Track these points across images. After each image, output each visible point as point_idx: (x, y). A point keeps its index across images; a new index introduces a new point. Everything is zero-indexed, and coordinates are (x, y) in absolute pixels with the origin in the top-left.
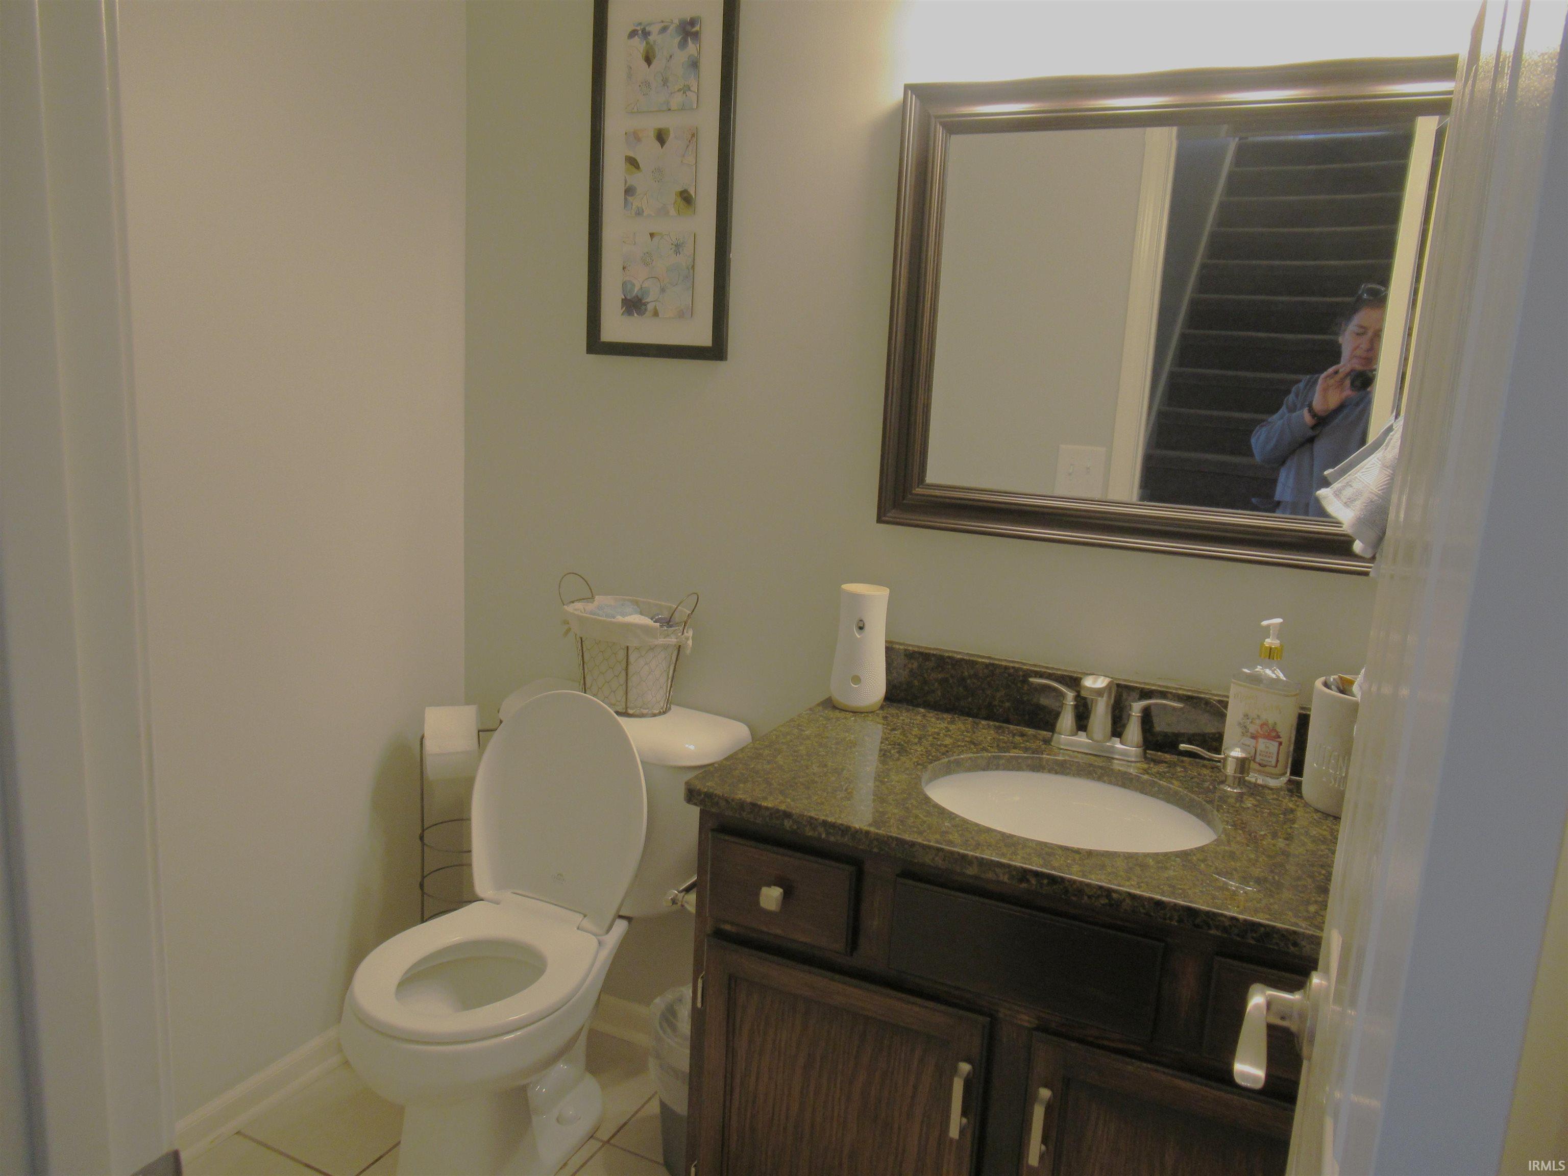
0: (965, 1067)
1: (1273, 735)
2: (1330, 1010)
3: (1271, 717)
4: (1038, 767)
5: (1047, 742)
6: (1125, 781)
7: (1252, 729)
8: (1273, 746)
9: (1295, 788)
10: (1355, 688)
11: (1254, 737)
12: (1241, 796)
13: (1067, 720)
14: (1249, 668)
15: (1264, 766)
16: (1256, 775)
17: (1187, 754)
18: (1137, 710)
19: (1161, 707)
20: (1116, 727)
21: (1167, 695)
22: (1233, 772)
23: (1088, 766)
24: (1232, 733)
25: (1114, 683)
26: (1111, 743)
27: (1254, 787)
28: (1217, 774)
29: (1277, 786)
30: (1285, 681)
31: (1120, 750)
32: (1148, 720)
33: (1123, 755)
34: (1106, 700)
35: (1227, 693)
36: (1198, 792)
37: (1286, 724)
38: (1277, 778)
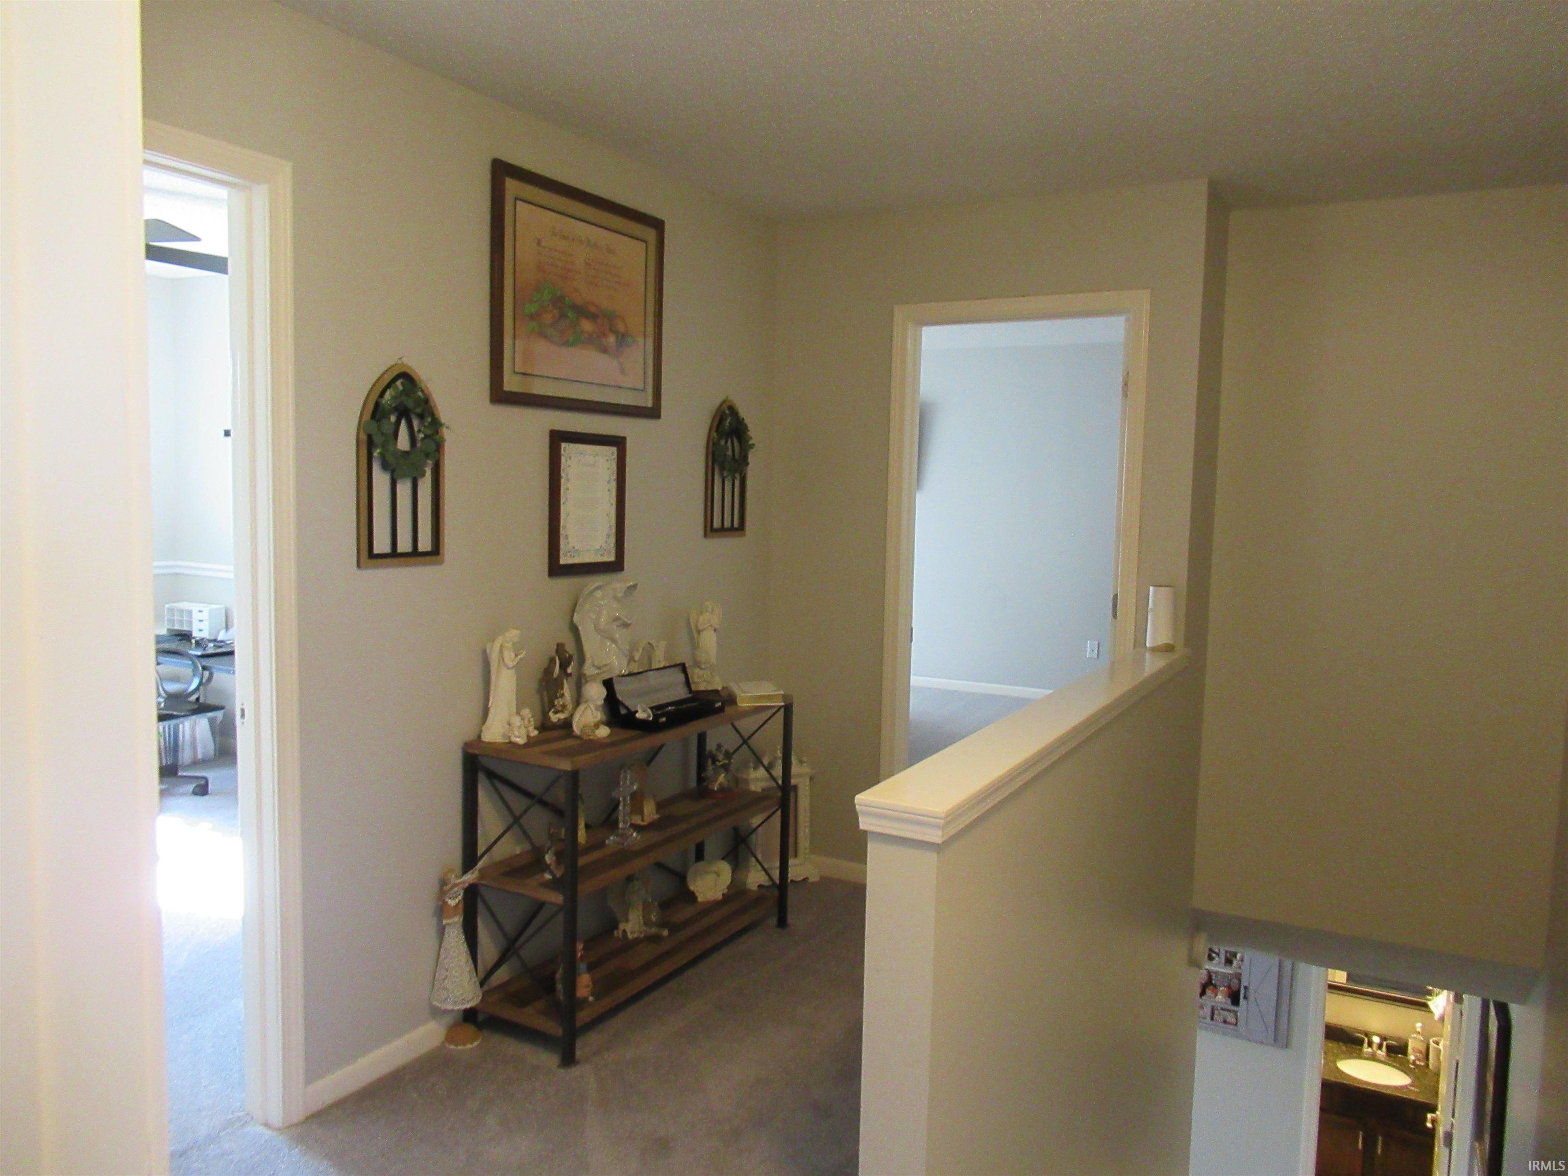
0: (1361, 1133)
1: (1421, 1052)
2: (1440, 1116)
3: (1420, 1048)
4: (1360, 1058)
5: (1361, 1050)
6: (1384, 1063)
7: (1415, 1050)
8: (1421, 1056)
9: (1427, 1065)
10: (1441, 1044)
11: (1416, 1052)
12: (1415, 1069)
13: (1366, 1045)
14: (1414, 1033)
15: (1419, 1060)
16: (1418, 1063)
17: (1399, 1055)
18: (1385, 1043)
19: (1391, 1042)
20: (1380, 1047)
21: (1391, 1038)
22: (1411, 1061)
23: (1373, 1058)
24: (1410, 1050)
25: (1378, 1035)
26: (1379, 1052)
27: (1417, 1066)
28: (1408, 1061)
29: (1422, 1066)
30: (1422, 1039)
31: (1382, 1053)
32: (1388, 1047)
33: (1383, 1055)
34: (1376, 1040)
35: (1407, 1040)
36: (1404, 1067)
37: (1424, 1050)
38: (1422, 1064)
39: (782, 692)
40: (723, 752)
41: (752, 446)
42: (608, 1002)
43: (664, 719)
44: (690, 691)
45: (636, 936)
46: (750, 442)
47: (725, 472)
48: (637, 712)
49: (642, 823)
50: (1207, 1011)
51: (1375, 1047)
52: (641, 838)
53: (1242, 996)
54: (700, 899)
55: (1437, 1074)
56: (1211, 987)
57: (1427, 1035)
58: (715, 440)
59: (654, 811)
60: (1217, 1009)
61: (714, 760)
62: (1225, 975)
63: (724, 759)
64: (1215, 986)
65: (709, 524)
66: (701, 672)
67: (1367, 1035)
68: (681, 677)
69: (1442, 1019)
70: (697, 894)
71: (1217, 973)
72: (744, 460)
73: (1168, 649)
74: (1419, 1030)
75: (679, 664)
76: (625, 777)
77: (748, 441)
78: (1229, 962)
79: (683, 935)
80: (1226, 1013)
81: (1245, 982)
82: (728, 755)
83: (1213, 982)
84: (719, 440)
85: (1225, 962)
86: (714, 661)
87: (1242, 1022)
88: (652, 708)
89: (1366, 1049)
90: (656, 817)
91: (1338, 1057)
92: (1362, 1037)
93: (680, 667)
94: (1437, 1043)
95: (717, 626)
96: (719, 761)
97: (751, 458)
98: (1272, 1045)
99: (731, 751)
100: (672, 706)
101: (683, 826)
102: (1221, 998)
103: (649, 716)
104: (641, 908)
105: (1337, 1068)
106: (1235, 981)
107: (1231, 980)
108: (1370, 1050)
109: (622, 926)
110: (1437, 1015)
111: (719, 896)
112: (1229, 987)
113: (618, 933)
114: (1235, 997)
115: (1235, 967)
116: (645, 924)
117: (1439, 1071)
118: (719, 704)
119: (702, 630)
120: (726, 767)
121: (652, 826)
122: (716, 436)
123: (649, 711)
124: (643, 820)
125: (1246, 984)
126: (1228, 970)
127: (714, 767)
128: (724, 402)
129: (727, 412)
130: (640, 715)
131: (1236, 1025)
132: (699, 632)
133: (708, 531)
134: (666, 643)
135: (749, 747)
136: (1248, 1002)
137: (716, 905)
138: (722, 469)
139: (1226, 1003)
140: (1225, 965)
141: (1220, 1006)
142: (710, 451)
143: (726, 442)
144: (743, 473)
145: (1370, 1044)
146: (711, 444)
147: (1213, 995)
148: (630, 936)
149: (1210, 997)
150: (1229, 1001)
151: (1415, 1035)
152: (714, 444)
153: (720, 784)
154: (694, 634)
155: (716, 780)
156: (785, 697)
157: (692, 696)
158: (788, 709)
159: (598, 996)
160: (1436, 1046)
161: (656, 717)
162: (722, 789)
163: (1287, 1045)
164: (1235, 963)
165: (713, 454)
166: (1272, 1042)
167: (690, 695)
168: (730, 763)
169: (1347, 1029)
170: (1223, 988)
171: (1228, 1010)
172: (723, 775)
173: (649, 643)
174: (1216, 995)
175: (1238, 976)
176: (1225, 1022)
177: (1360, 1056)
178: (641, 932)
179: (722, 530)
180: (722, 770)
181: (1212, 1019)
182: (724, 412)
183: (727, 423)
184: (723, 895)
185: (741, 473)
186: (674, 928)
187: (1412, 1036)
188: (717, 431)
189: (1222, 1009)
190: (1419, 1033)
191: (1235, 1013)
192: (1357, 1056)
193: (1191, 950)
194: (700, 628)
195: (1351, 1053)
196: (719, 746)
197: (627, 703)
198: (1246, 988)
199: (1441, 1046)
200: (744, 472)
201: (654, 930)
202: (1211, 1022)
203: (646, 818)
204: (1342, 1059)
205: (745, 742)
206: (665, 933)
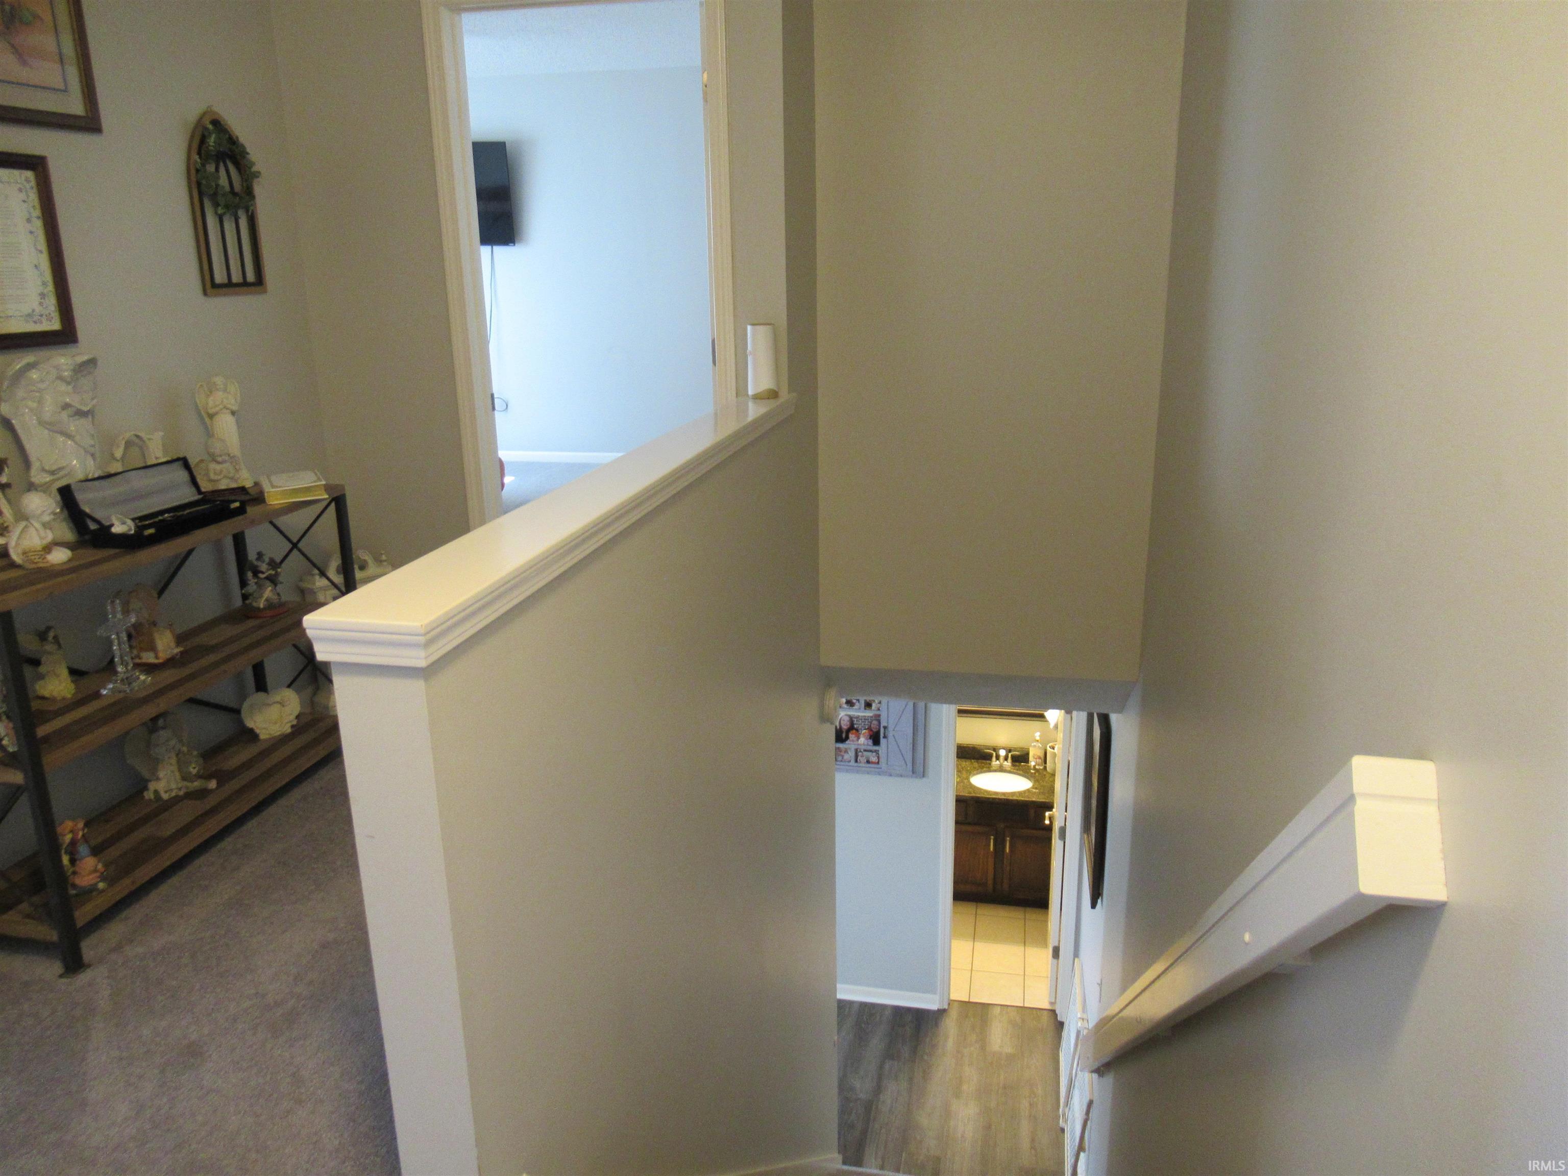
0: (992, 837)
1: (1040, 758)
2: (1056, 813)
3: (1039, 754)
4: (990, 771)
5: (990, 764)
6: (1010, 772)
7: (1035, 757)
8: (1040, 761)
9: (1045, 768)
10: (1056, 749)
11: (1036, 759)
12: (1035, 773)
13: (994, 759)
14: (1033, 742)
15: (1039, 765)
16: (1037, 767)
17: (1022, 764)
18: (1010, 755)
19: (1014, 753)
20: (1006, 759)
21: (1015, 750)
22: (1032, 767)
23: (1001, 769)
24: (1031, 758)
25: (1004, 748)
26: (1006, 763)
27: (1037, 771)
28: (1029, 768)
29: (1042, 770)
30: (1041, 746)
31: (1008, 764)
32: (1013, 757)
33: (1009, 765)
34: (1002, 753)
35: (1029, 749)
36: (1026, 773)
37: (1042, 755)
38: (1041, 768)
39: (324, 482)
40: (267, 560)
41: (257, 175)
42: (126, 885)
43: (151, 531)
44: (199, 491)
45: (173, 794)
46: (254, 169)
47: (220, 208)
48: (112, 525)
49: (156, 661)
50: (852, 754)
51: (1002, 759)
52: (151, 680)
53: (882, 735)
54: (262, 737)
55: (1053, 775)
56: (854, 731)
57: (1044, 741)
58: (199, 166)
59: (173, 644)
60: (861, 752)
61: (256, 572)
62: (865, 718)
63: (268, 570)
64: (857, 730)
65: (207, 277)
66: (218, 467)
67: (994, 750)
68: (183, 475)
69: (1056, 727)
70: (258, 731)
71: (858, 717)
72: (249, 192)
73: (773, 394)
74: (1038, 738)
75: (178, 460)
76: (113, 608)
77: (250, 168)
78: (868, 705)
79: (235, 785)
80: (869, 754)
81: (883, 723)
82: (273, 564)
83: (855, 726)
84: (203, 165)
85: (865, 706)
86: (236, 450)
87: (883, 760)
88: (133, 520)
89: (995, 763)
90: (177, 650)
91: (970, 773)
92: (990, 752)
93: (181, 463)
94: (1053, 748)
95: (234, 408)
96: (263, 573)
97: (258, 190)
98: (912, 777)
99: (278, 560)
100: (169, 513)
101: (212, 658)
102: (863, 741)
103: (130, 530)
104: (174, 761)
105: (971, 784)
106: (875, 722)
107: (871, 723)
108: (998, 762)
109: (152, 786)
110: (1052, 725)
111: (287, 729)
112: (870, 729)
113: (149, 795)
114: (875, 739)
115: (874, 710)
116: (184, 779)
117: (1054, 771)
118: (237, 504)
119: (216, 413)
120: (273, 580)
121: (171, 662)
122: (199, 160)
123: (130, 523)
124: (157, 657)
125: (886, 725)
126: (868, 714)
127: (256, 580)
128: (205, 114)
129: (210, 127)
130: (117, 529)
131: (878, 763)
132: (211, 416)
133: (209, 290)
134: (163, 433)
135: (300, 550)
136: (887, 741)
137: (284, 739)
138: (216, 205)
139: (868, 745)
140: (865, 709)
141: (863, 748)
142: (194, 179)
143: (217, 170)
144: (250, 211)
145: (998, 758)
146: (193, 172)
147: (855, 739)
148: (165, 796)
149: (853, 741)
150: (870, 742)
151: (1035, 744)
152: (197, 171)
153: (267, 600)
154: (206, 418)
155: (261, 597)
156: (328, 488)
157: (203, 497)
158: (339, 501)
159: (111, 881)
160: (1052, 750)
161: (140, 529)
162: (270, 606)
163: (924, 775)
164: (874, 706)
165: (199, 184)
166: (911, 773)
167: (200, 497)
168: (277, 574)
169: (978, 747)
170: (865, 731)
171: (871, 751)
172: (270, 588)
173: (137, 436)
174: (858, 738)
175: (877, 718)
176: (868, 762)
177: (989, 770)
178: (180, 789)
179: (229, 286)
180: (268, 583)
181: (856, 761)
182: (206, 129)
183: (212, 141)
184: (292, 726)
185: (247, 211)
186: (223, 777)
187: (1033, 744)
188: (199, 153)
189: (865, 751)
190: (1038, 741)
191: (877, 752)
192: (987, 769)
193: (822, 706)
194: (211, 411)
195: (983, 767)
196: (260, 556)
197: (98, 515)
198: (885, 728)
199: (1056, 750)
200: (252, 208)
201: (197, 784)
202: (856, 764)
203: (161, 655)
204: (974, 775)
205: (295, 545)
206: (213, 784)
